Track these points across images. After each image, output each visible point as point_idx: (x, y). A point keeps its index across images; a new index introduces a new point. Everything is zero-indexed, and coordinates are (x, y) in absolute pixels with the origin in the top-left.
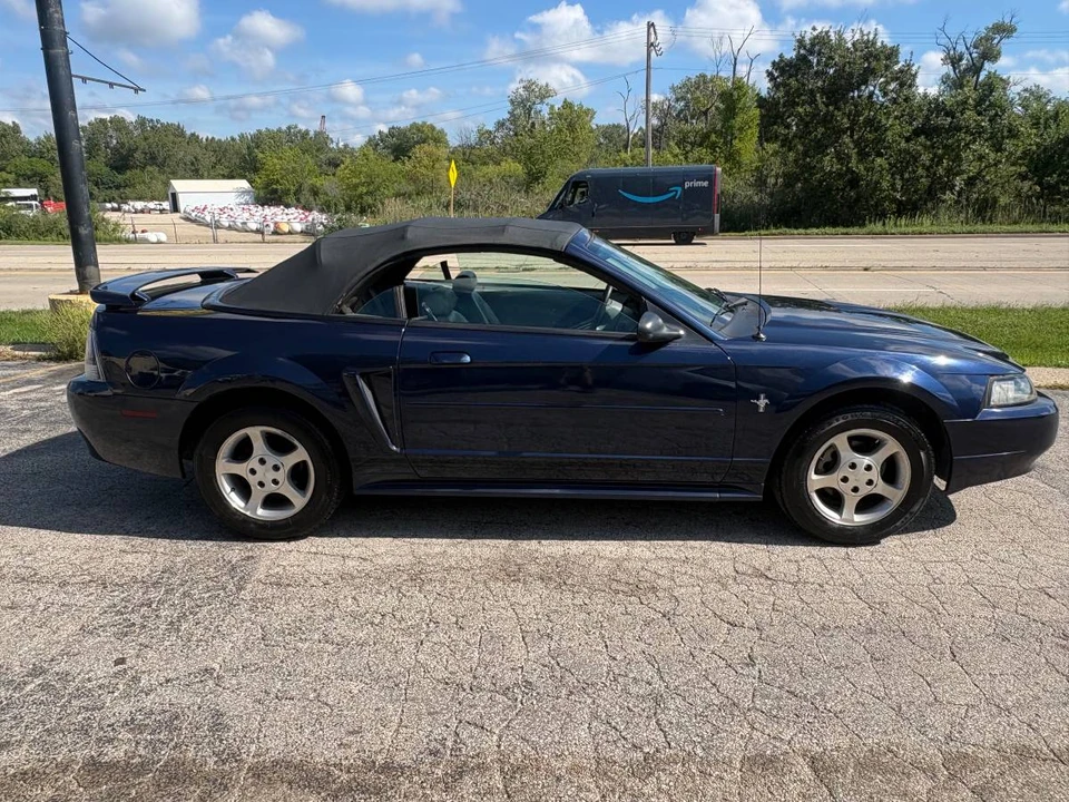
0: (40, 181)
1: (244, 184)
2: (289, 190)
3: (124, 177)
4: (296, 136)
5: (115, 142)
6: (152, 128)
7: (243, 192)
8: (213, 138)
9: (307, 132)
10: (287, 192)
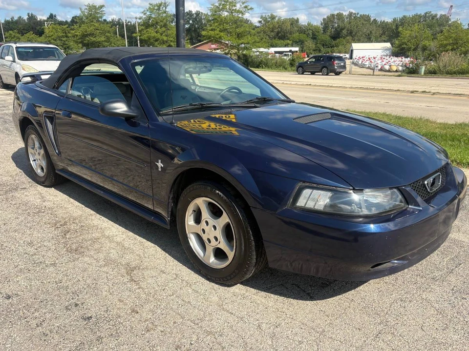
0: (301, 44)
1: (388, 45)
2: (411, 48)
3: (336, 42)
4: (429, 18)
5: (336, 25)
6: (354, 17)
7: (386, 49)
8: (384, 21)
9: (436, 15)
10: (409, 49)
